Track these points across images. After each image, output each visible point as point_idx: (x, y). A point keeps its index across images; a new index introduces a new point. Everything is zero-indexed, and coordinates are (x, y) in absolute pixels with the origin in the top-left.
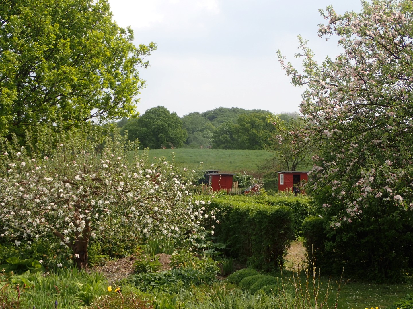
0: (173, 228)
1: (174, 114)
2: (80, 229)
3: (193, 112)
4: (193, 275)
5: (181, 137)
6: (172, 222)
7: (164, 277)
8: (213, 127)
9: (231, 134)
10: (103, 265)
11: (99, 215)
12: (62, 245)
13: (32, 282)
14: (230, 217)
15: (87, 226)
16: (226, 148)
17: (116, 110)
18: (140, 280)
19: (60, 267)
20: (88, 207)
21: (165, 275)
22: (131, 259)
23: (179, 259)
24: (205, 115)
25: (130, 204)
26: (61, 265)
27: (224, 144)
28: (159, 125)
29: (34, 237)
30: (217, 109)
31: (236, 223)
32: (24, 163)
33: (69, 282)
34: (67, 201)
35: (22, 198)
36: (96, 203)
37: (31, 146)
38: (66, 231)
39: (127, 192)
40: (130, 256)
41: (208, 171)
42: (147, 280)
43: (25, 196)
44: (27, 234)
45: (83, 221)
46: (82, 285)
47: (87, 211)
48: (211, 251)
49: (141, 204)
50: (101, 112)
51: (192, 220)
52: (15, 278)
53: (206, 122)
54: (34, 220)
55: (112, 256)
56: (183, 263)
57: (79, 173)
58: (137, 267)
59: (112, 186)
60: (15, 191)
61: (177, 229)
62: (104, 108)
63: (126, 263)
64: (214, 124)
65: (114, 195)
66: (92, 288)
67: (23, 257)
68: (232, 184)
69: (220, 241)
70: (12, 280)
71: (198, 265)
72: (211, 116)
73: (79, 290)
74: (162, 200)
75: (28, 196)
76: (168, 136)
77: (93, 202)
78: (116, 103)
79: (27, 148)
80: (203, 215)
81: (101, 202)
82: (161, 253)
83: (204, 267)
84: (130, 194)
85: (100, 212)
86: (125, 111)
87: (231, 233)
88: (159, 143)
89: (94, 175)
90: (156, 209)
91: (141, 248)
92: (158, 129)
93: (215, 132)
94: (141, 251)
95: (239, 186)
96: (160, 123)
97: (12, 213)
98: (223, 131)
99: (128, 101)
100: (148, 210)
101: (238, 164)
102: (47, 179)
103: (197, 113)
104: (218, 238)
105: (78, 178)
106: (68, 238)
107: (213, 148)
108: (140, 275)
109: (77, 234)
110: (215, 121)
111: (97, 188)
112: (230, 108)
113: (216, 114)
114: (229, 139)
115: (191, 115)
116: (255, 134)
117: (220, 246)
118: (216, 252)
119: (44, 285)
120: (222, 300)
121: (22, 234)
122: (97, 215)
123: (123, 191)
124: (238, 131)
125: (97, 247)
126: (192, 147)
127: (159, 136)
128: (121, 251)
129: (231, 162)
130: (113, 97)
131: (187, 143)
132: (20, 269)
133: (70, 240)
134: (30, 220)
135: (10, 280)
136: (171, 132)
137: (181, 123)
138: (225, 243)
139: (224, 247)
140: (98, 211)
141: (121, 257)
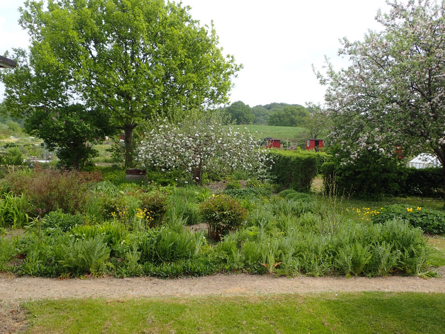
0: (248, 164)
1: (248, 106)
2: (197, 163)
3: (258, 105)
4: (259, 192)
5: (251, 119)
6: (248, 162)
7: (243, 192)
8: (270, 114)
9: (280, 117)
10: (209, 185)
11: (208, 156)
12: (187, 172)
13: (171, 191)
14: (280, 161)
15: (201, 162)
16: (277, 125)
17: (218, 99)
18: (230, 192)
19: (186, 184)
20: (201, 151)
21: (244, 191)
22: (224, 182)
23: (251, 183)
24: (265, 107)
25: (225, 151)
26: (187, 182)
27: (275, 123)
28: (239, 112)
29: (172, 167)
30: (272, 104)
31: (283, 165)
32: (167, 126)
33: (191, 191)
34: (190, 148)
35: (165, 145)
36: (206, 149)
37: (171, 117)
38: (189, 164)
39: (223, 144)
40: (223, 181)
41: (266, 137)
42: (234, 192)
43: (167, 144)
44: (169, 165)
45: (199, 159)
46: (198, 193)
47: (201, 153)
48: (269, 180)
49: (231, 151)
50: (209, 100)
51: (260, 161)
52: (162, 188)
53: (265, 111)
54: (172, 157)
55: (214, 180)
56: (253, 185)
57: (197, 132)
58: (228, 186)
59: (215, 140)
60: (162, 141)
61: (251, 165)
62: (211, 98)
63: (221, 184)
64: (270, 112)
65: (216, 145)
66: (203, 195)
67: (166, 178)
68: (280, 146)
69: (274, 175)
70: (160, 189)
71: (262, 186)
72: (269, 107)
73: (196, 196)
74: (243, 149)
75: (169, 144)
76: (244, 118)
77: (205, 149)
78: (218, 95)
79: (169, 118)
80: (266, 158)
81: (209, 148)
82: (241, 179)
83: (265, 187)
84: (225, 145)
85: (208, 154)
86: (223, 100)
87: (280, 170)
88: (239, 121)
89: (205, 134)
90: (240, 153)
91: (229, 177)
92: (239, 114)
93: (271, 116)
94: (230, 178)
95: (283, 147)
96: (240, 110)
97: (161, 153)
98: (275, 116)
99: (225, 94)
100: (235, 154)
101: (283, 135)
102: (180, 135)
103: (261, 106)
104: (273, 172)
105: (197, 135)
106: (191, 168)
107: (269, 125)
108: (230, 190)
109: (195, 166)
110: (271, 110)
111: (207, 141)
112: (280, 103)
113: (271, 106)
114: (278, 121)
115: (257, 106)
116: (293, 118)
117: (274, 177)
118: (272, 180)
119: (177, 193)
120: (277, 203)
121: (166, 165)
122: (206, 156)
123: (221, 143)
124: (284, 116)
125: (205, 175)
126: (257, 125)
127: (239, 117)
128: (218, 178)
129: (279, 133)
130: (216, 92)
131: (255, 122)
132: (165, 184)
133: (192, 169)
134: (170, 157)
135: (159, 189)
136: (246, 115)
137: (251, 111)
138: (276, 176)
139: (276, 178)
140: (207, 154)
141: (218, 181)
